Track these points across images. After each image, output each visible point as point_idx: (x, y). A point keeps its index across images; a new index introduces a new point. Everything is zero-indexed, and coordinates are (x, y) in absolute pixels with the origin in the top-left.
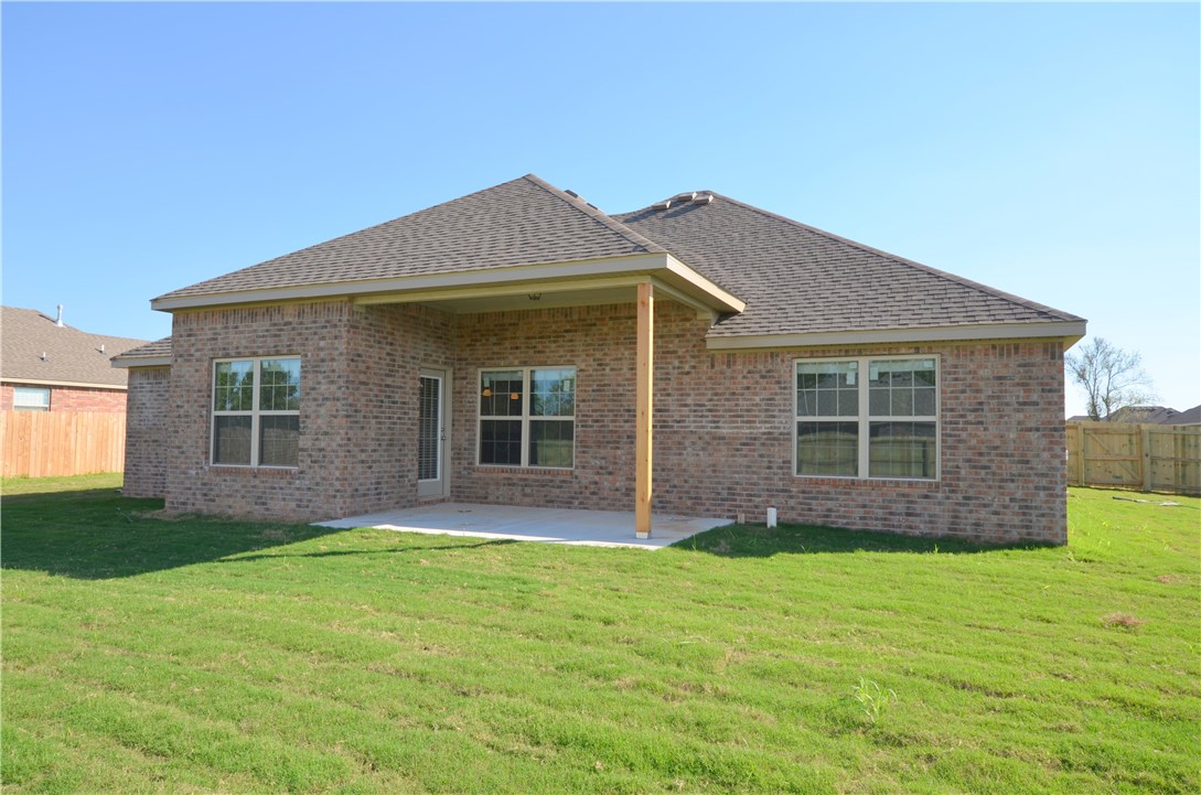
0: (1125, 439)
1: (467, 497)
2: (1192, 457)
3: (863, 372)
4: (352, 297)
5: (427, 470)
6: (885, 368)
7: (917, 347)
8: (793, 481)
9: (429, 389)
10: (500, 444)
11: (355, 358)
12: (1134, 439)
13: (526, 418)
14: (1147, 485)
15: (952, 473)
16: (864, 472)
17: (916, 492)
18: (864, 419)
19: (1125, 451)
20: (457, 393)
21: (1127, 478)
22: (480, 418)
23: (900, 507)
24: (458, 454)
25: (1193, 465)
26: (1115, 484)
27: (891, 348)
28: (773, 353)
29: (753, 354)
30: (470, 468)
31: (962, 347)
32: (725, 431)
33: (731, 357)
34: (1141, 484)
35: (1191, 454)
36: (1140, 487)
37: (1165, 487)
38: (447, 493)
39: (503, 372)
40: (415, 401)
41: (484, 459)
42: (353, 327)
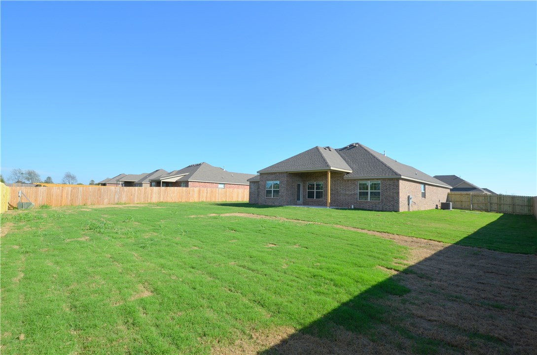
0: (483, 198)
1: (305, 204)
2: (503, 203)
3: (369, 183)
4: (287, 172)
5: (299, 199)
6: (373, 183)
7: (377, 179)
8: (358, 201)
9: (299, 186)
10: (311, 195)
11: (287, 181)
12: (486, 198)
13: (315, 190)
14: (489, 211)
15: (382, 200)
16: (369, 200)
17: (377, 203)
18: (369, 191)
19: (483, 201)
20: (304, 186)
21: (484, 208)
22: (307, 190)
23: (374, 206)
24: (304, 197)
25: (503, 205)
26: (481, 210)
27: (373, 179)
28: (355, 180)
29: (352, 180)
30: (306, 199)
31: (384, 179)
32: (347, 193)
33: (348, 180)
34: (488, 210)
35: (502, 202)
36: (487, 211)
37: (494, 211)
38: (302, 203)
39: (311, 182)
40: (296, 187)
41: (308, 198)
42: (287, 176)
